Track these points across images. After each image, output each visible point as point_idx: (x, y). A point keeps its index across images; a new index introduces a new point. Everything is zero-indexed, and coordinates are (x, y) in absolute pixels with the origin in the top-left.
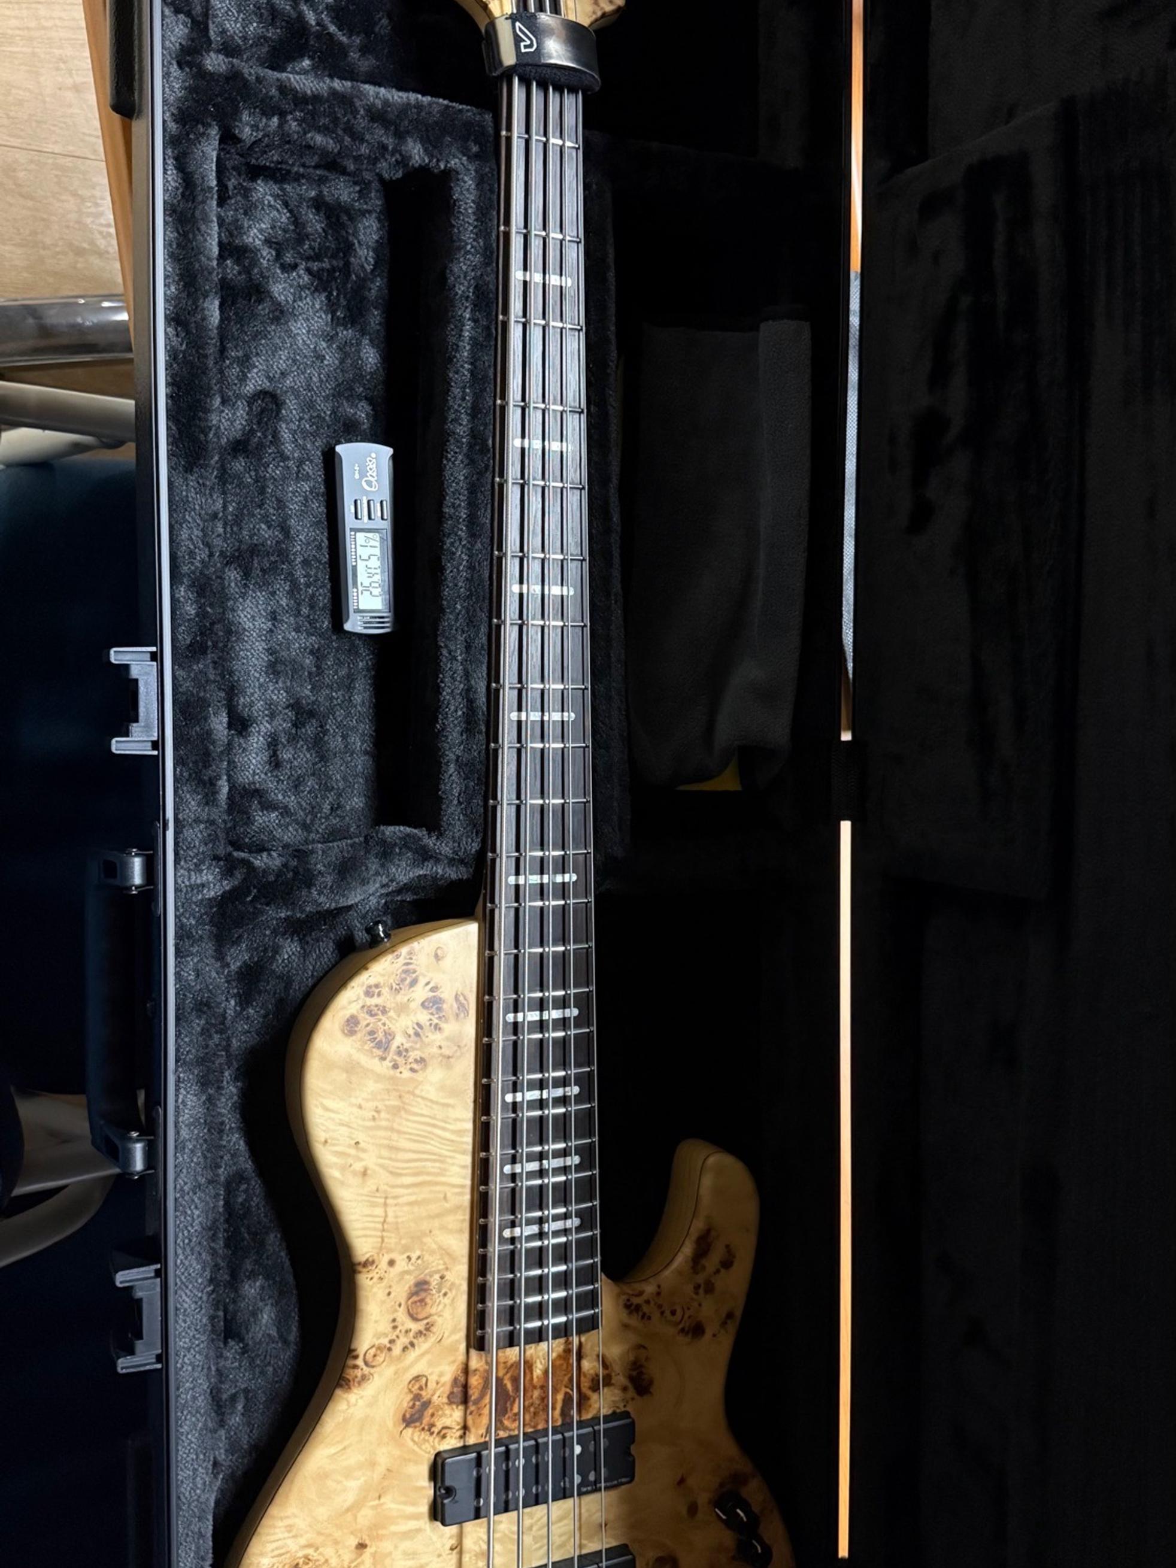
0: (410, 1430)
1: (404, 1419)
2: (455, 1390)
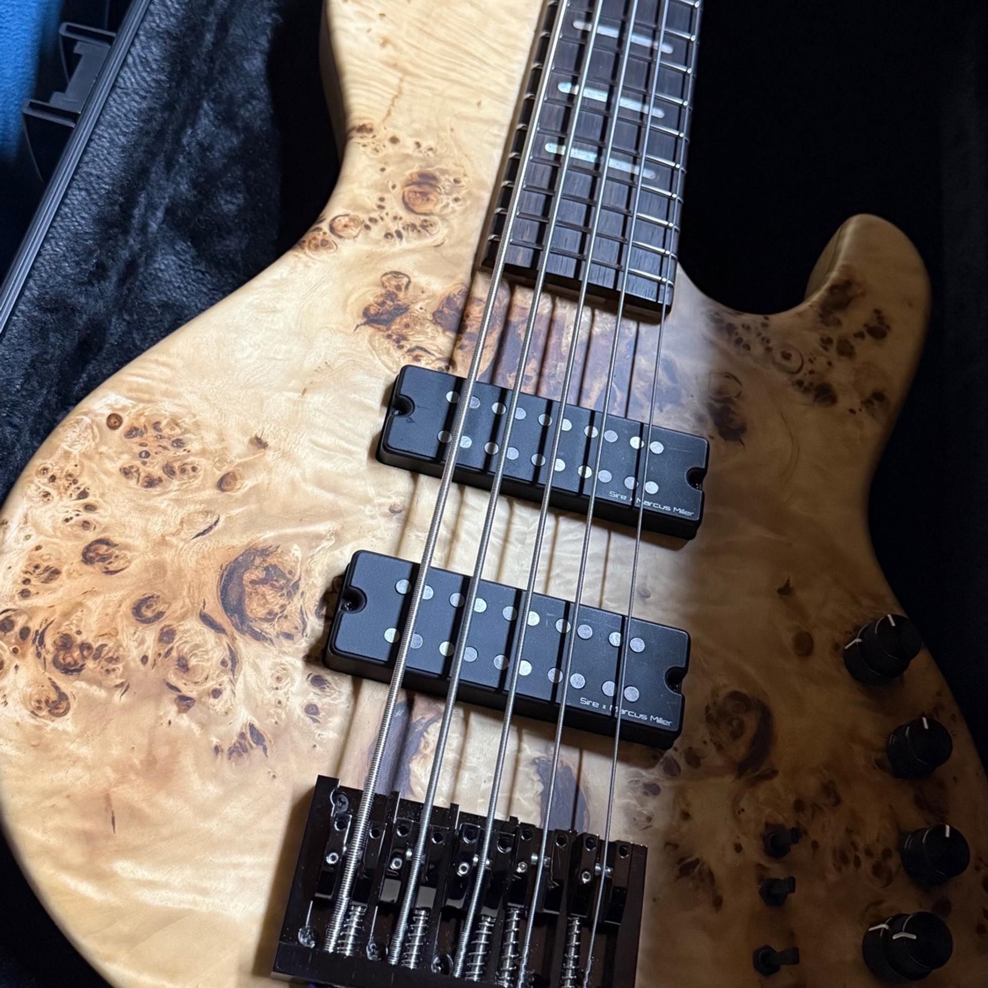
0: (368, 330)
1: (366, 313)
2: (446, 310)
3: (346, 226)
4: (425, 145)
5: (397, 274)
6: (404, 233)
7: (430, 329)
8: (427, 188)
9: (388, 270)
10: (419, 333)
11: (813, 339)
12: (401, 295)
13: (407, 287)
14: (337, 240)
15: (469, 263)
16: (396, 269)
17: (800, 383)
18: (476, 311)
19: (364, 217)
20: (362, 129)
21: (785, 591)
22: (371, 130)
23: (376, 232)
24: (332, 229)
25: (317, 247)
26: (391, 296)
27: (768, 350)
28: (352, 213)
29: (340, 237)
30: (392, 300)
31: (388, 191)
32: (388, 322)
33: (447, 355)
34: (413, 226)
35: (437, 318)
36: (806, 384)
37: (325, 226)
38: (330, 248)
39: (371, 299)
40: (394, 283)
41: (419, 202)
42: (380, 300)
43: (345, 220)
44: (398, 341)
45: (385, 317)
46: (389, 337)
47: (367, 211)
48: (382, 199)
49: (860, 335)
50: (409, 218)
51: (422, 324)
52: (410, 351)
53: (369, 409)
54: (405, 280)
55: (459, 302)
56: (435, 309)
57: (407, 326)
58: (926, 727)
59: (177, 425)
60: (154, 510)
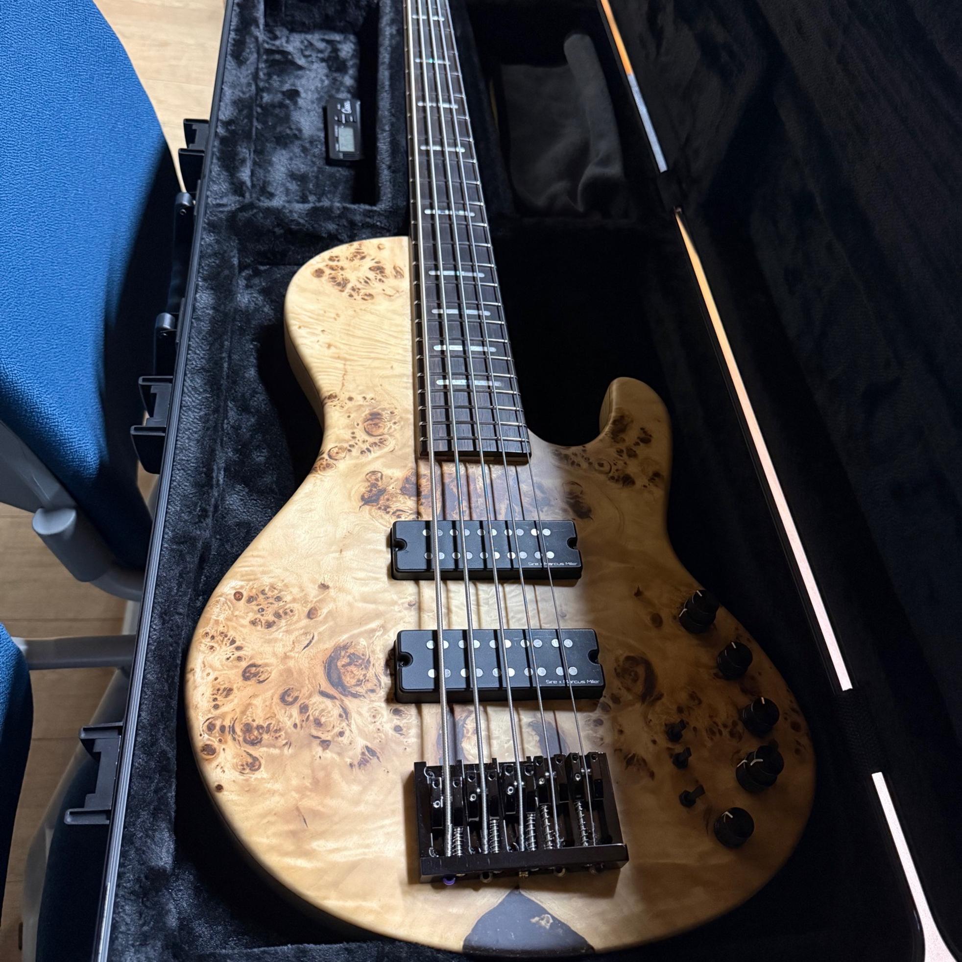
0: (367, 508)
1: (363, 498)
2: (407, 486)
3: (337, 453)
4: (368, 397)
5: (374, 473)
6: (371, 449)
7: (401, 498)
8: (377, 421)
9: (368, 471)
10: (396, 502)
11: (612, 452)
12: (380, 483)
13: (381, 478)
14: (335, 462)
15: (412, 457)
16: (371, 470)
17: (612, 478)
18: (424, 482)
19: (346, 445)
20: (330, 397)
21: (638, 594)
22: (336, 396)
23: (355, 452)
24: (330, 457)
25: (324, 468)
26: (374, 485)
27: (590, 464)
28: (339, 445)
29: (336, 460)
30: (376, 488)
31: (356, 428)
32: (377, 501)
33: (415, 510)
34: (375, 444)
35: (404, 491)
36: (616, 477)
37: (325, 456)
38: (332, 467)
39: (363, 490)
40: (373, 477)
41: (374, 429)
42: (369, 489)
43: (336, 450)
44: (385, 510)
45: (374, 498)
46: (380, 508)
47: (347, 441)
48: (353, 433)
49: (637, 444)
50: (372, 440)
51: (396, 497)
52: (394, 513)
53: (380, 551)
54: (379, 475)
55: (413, 479)
56: (401, 486)
57: (388, 500)
58: (735, 647)
59: (275, 588)
60: (276, 640)
